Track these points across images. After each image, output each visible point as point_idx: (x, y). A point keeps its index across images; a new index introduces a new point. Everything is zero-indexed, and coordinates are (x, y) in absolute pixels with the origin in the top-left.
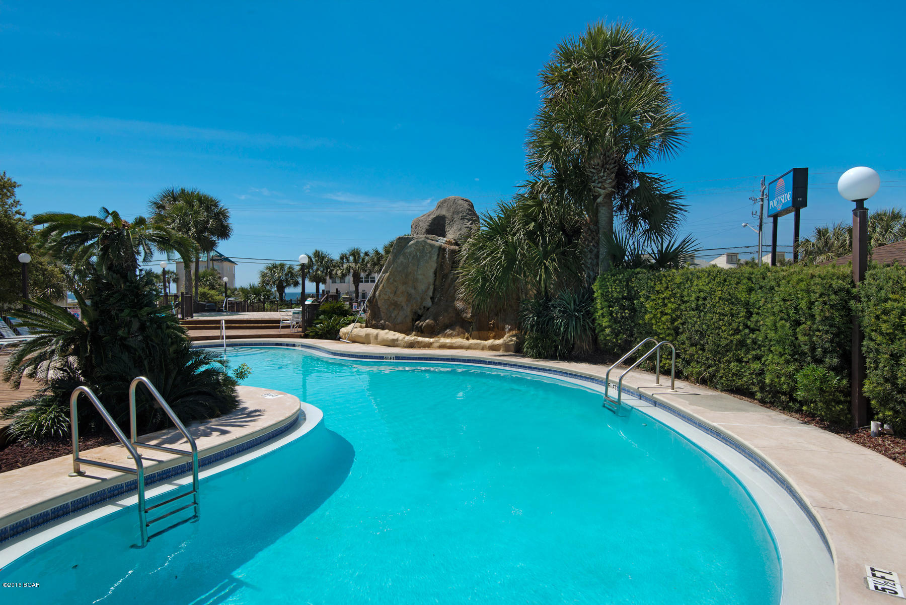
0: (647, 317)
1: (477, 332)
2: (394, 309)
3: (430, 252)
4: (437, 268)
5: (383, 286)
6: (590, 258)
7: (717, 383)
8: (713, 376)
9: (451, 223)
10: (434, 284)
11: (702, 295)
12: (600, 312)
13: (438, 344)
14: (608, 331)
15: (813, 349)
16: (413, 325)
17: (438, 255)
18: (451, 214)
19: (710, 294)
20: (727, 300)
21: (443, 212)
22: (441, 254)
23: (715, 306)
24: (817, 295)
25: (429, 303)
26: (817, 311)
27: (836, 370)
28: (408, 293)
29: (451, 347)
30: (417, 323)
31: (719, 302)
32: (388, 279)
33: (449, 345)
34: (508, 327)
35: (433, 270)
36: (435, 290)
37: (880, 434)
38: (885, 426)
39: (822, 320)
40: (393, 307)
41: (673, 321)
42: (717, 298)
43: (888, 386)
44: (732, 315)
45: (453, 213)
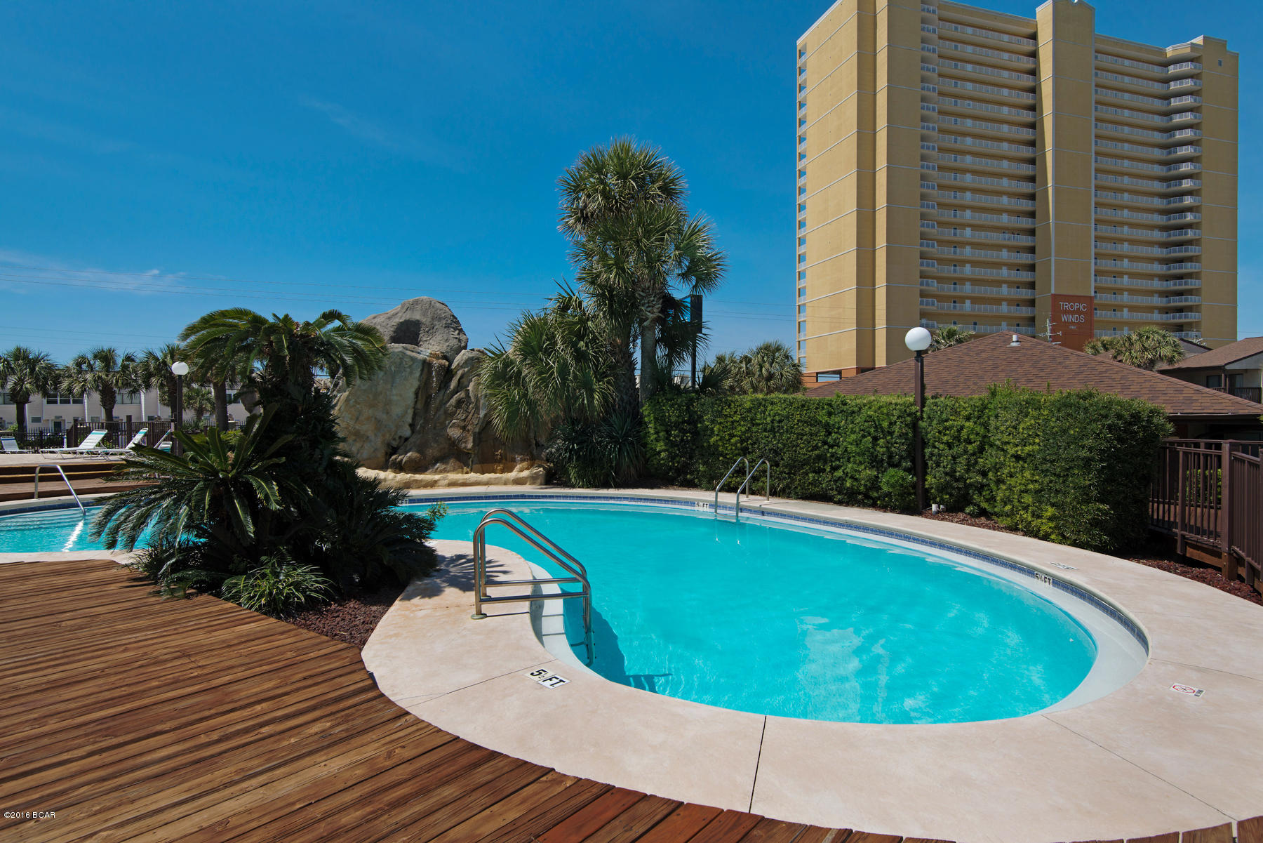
0: (713, 440)
1: (480, 465)
2: (355, 440)
3: (410, 367)
4: (419, 388)
5: (340, 409)
6: (624, 381)
7: (790, 493)
8: (788, 486)
9: (431, 331)
10: (414, 408)
11: (777, 418)
12: (653, 437)
13: (446, 482)
14: (663, 455)
15: (891, 456)
16: (387, 461)
17: (422, 370)
18: (429, 319)
19: (787, 417)
20: (806, 422)
21: (417, 316)
22: (426, 370)
23: (793, 427)
24: (896, 417)
25: (407, 432)
26: (896, 429)
27: (908, 470)
28: (376, 418)
29: (464, 484)
30: (393, 457)
31: (797, 424)
32: (347, 400)
33: (461, 481)
34: (518, 458)
35: (413, 390)
36: (415, 415)
37: (938, 512)
38: (941, 506)
39: (900, 435)
40: (354, 437)
41: (742, 441)
42: (796, 421)
43: (948, 478)
44: (811, 435)
45: (433, 319)
